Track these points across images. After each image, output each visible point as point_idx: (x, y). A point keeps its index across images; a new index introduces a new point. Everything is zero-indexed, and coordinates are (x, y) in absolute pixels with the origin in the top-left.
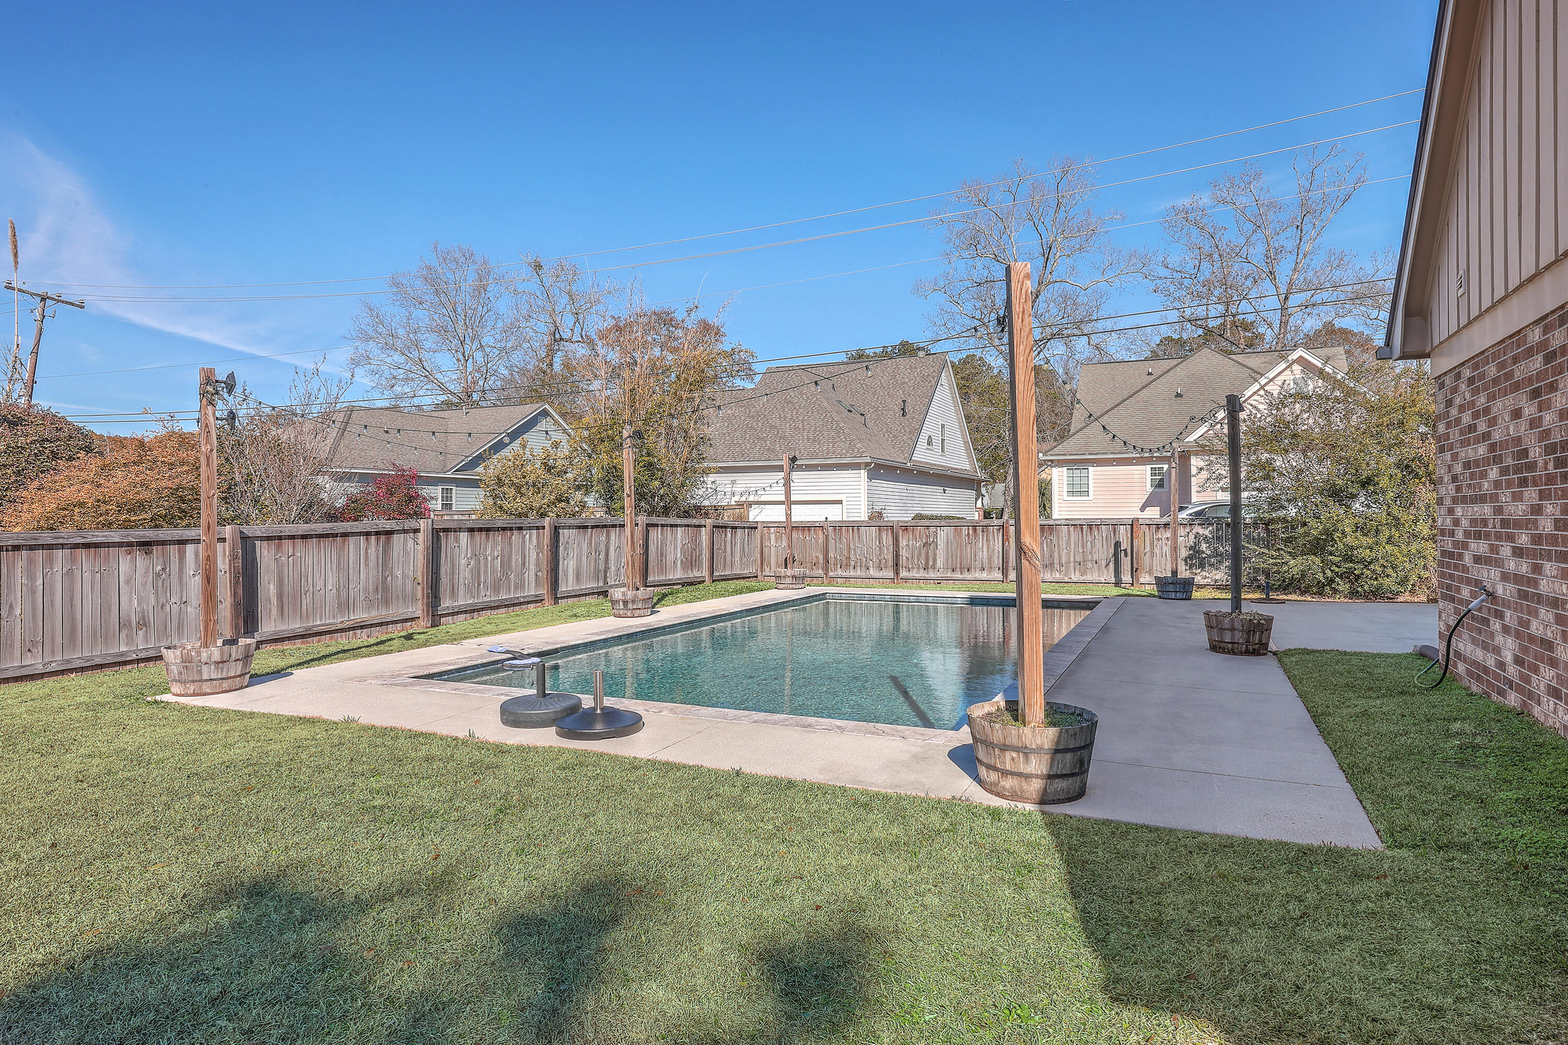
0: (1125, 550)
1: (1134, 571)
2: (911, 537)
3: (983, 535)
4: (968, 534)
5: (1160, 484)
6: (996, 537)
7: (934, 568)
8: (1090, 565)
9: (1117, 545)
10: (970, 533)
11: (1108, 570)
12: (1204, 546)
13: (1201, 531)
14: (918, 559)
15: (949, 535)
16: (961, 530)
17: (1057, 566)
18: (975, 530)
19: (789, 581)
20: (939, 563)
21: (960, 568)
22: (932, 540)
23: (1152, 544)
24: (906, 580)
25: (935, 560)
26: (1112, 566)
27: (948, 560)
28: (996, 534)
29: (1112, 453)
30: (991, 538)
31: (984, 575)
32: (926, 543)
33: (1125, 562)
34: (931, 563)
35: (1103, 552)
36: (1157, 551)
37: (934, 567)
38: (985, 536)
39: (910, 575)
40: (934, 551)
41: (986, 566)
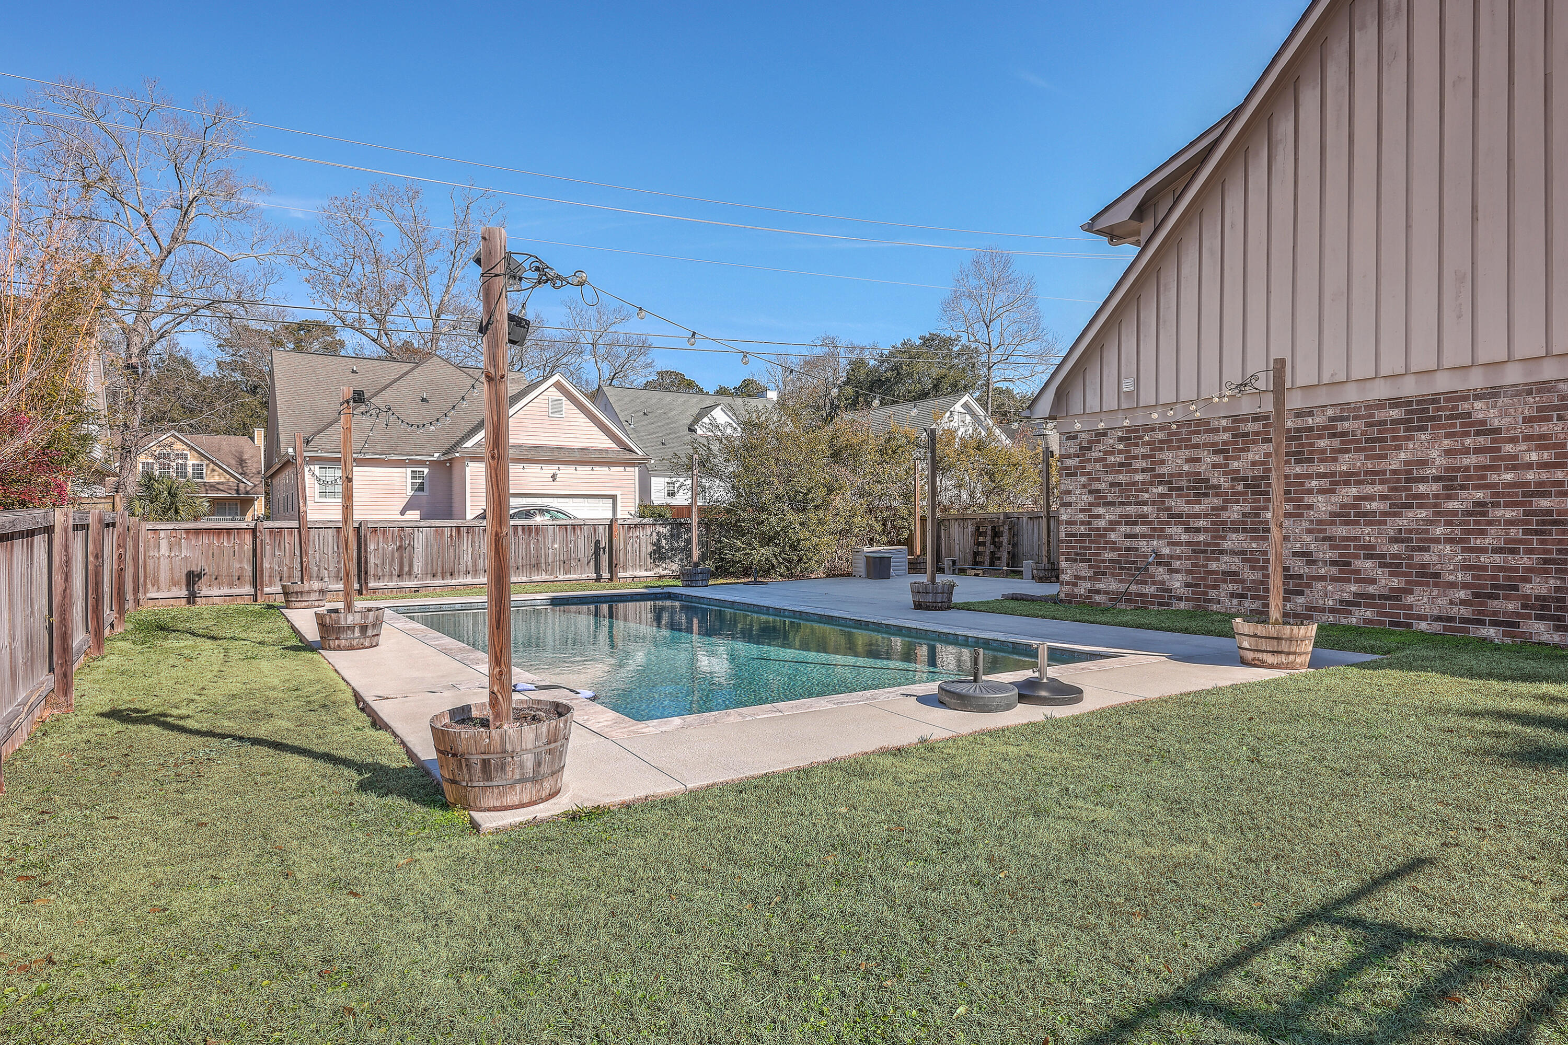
0: (604, 548)
1: (612, 567)
2: (381, 540)
3: (468, 537)
4: (451, 535)
5: (421, 488)
6: (482, 538)
7: (410, 575)
8: (573, 564)
9: (597, 542)
10: (454, 534)
11: (589, 568)
12: (664, 542)
13: (661, 530)
14: (391, 565)
15: (429, 538)
16: (443, 531)
17: (543, 566)
18: (459, 532)
19: (314, 596)
20: (418, 567)
21: (442, 573)
22: (407, 542)
23: (625, 542)
24: (375, 590)
25: (411, 566)
26: (592, 563)
27: (427, 564)
28: (481, 535)
29: (373, 453)
30: (476, 539)
31: (469, 580)
32: (400, 546)
33: (604, 559)
34: (406, 569)
35: (584, 549)
36: (629, 548)
37: (410, 573)
38: (470, 537)
39: (380, 584)
40: (410, 555)
41: (470, 568)
